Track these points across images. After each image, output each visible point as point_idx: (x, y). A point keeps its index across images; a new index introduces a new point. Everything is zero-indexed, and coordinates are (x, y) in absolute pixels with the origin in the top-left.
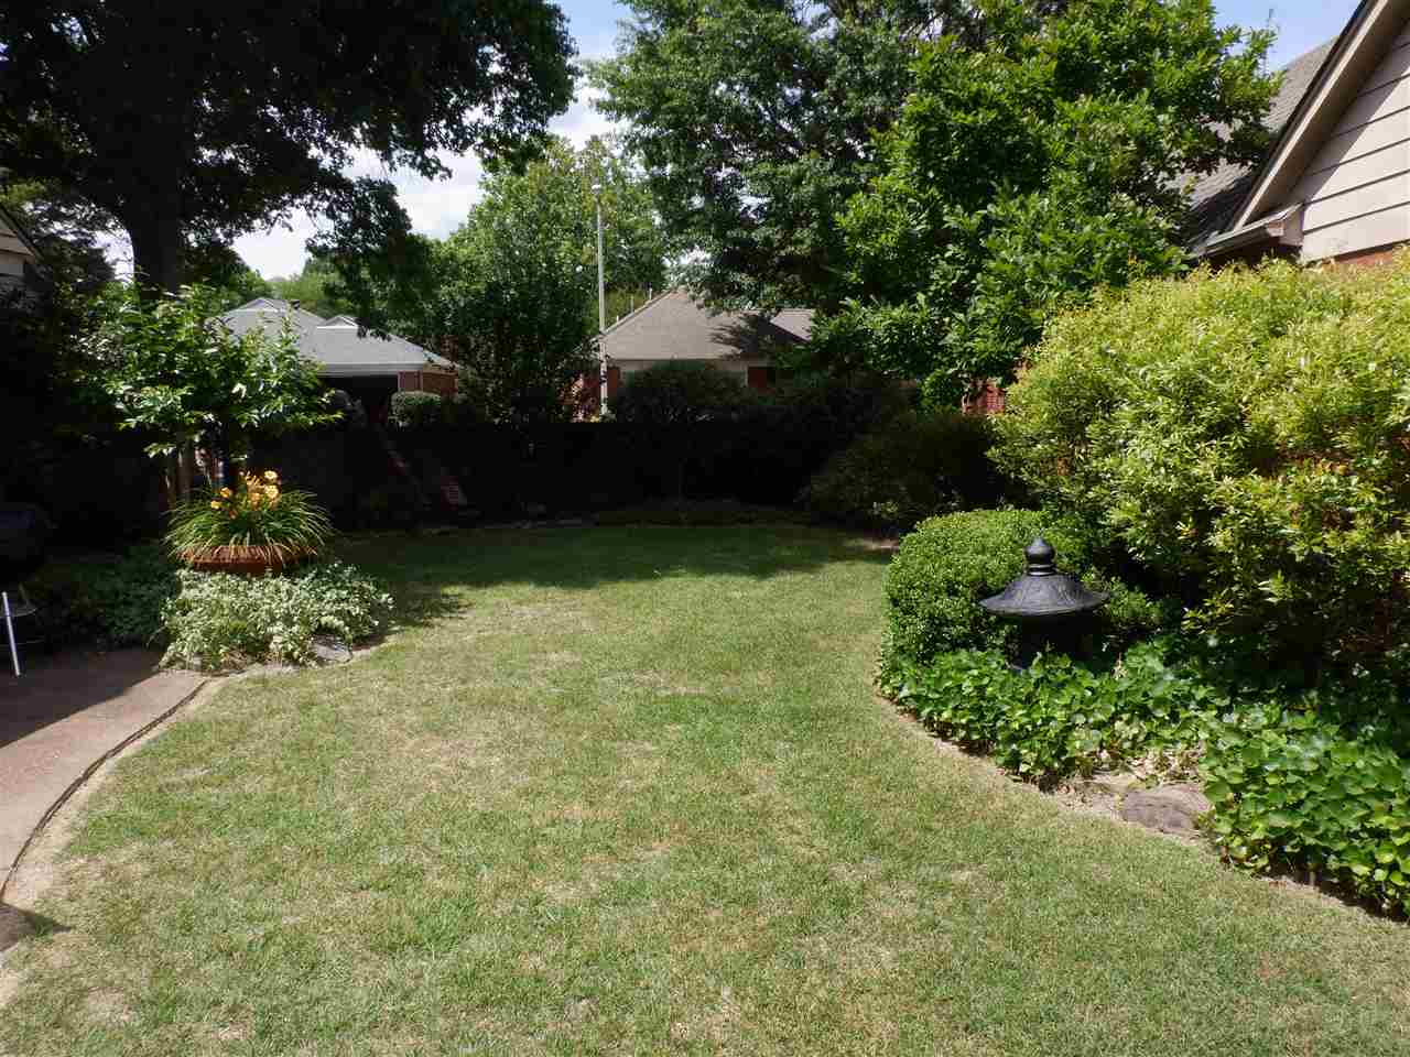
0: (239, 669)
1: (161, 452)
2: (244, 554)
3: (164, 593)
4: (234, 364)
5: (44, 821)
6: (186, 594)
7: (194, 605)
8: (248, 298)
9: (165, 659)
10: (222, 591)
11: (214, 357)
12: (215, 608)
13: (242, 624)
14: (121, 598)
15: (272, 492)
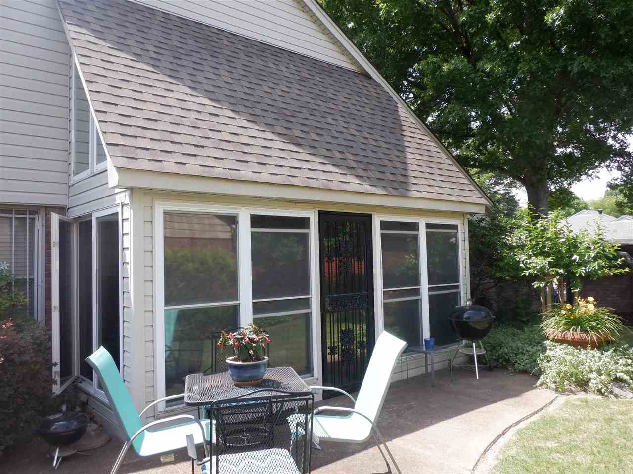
0: (574, 393)
1: (539, 286)
2: (577, 336)
3: (539, 350)
4: (573, 246)
5: (485, 451)
6: (549, 353)
7: (552, 358)
8: (577, 210)
9: (539, 383)
10: (566, 353)
11: (564, 243)
12: (563, 362)
13: (575, 371)
14: (520, 350)
15: (591, 307)
